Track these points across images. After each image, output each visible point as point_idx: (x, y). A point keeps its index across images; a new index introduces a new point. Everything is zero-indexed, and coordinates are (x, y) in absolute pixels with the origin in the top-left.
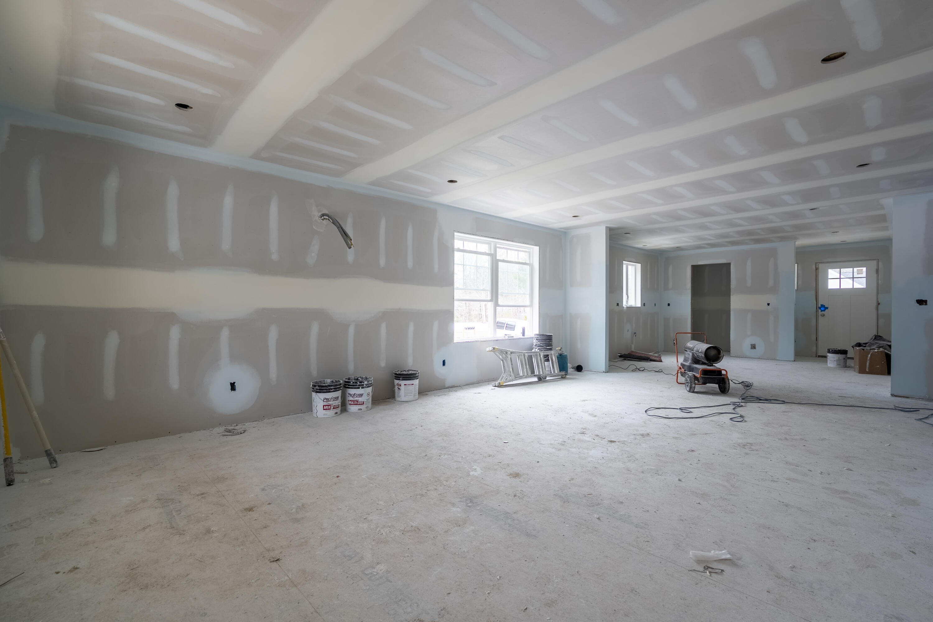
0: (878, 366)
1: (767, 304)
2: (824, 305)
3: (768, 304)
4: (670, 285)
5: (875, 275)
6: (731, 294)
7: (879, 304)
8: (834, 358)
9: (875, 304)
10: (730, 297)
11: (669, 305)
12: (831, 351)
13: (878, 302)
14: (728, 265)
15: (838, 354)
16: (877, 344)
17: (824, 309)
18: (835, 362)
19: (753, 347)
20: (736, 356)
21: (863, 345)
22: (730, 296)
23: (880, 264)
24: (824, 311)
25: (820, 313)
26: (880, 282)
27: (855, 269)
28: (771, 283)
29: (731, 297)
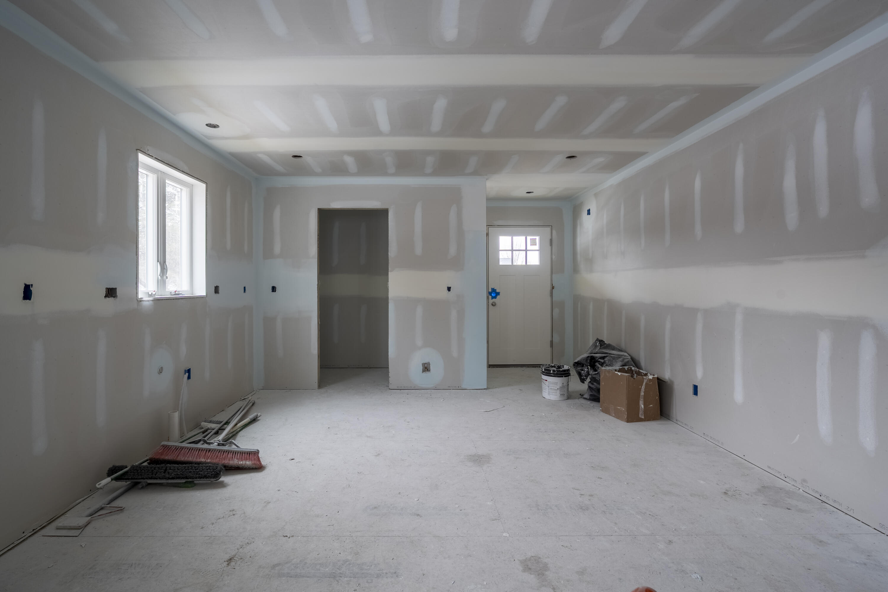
0: (652, 406)
1: (446, 288)
2: (495, 289)
3: (449, 289)
4: (277, 249)
5: (549, 248)
6: (390, 269)
7: (553, 288)
8: (556, 384)
9: (549, 288)
10: (387, 275)
11: (274, 289)
12: (552, 372)
13: (552, 285)
14: (382, 214)
15: (562, 377)
16: (620, 358)
17: (495, 295)
18: (558, 391)
19: (426, 368)
20: (397, 387)
21: (600, 360)
22: (388, 272)
23: (554, 232)
24: (495, 297)
25: (491, 301)
26: (554, 257)
27: (529, 238)
28: (453, 250)
29: (391, 274)
